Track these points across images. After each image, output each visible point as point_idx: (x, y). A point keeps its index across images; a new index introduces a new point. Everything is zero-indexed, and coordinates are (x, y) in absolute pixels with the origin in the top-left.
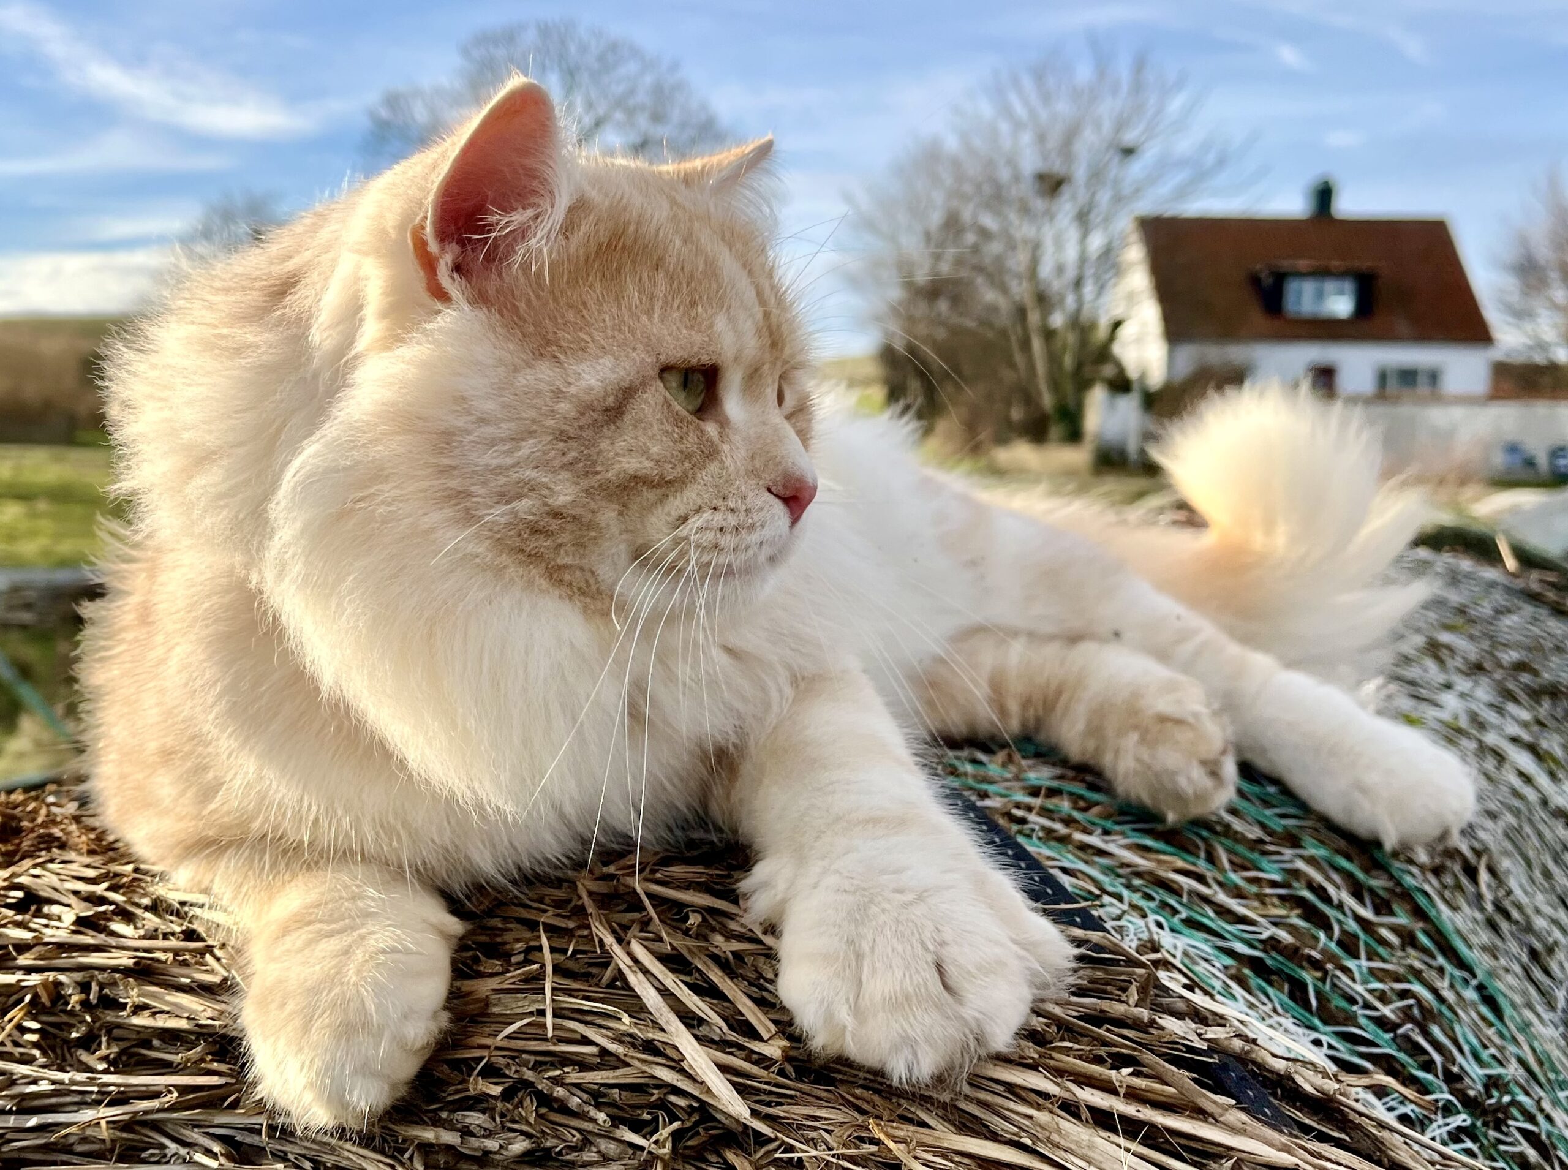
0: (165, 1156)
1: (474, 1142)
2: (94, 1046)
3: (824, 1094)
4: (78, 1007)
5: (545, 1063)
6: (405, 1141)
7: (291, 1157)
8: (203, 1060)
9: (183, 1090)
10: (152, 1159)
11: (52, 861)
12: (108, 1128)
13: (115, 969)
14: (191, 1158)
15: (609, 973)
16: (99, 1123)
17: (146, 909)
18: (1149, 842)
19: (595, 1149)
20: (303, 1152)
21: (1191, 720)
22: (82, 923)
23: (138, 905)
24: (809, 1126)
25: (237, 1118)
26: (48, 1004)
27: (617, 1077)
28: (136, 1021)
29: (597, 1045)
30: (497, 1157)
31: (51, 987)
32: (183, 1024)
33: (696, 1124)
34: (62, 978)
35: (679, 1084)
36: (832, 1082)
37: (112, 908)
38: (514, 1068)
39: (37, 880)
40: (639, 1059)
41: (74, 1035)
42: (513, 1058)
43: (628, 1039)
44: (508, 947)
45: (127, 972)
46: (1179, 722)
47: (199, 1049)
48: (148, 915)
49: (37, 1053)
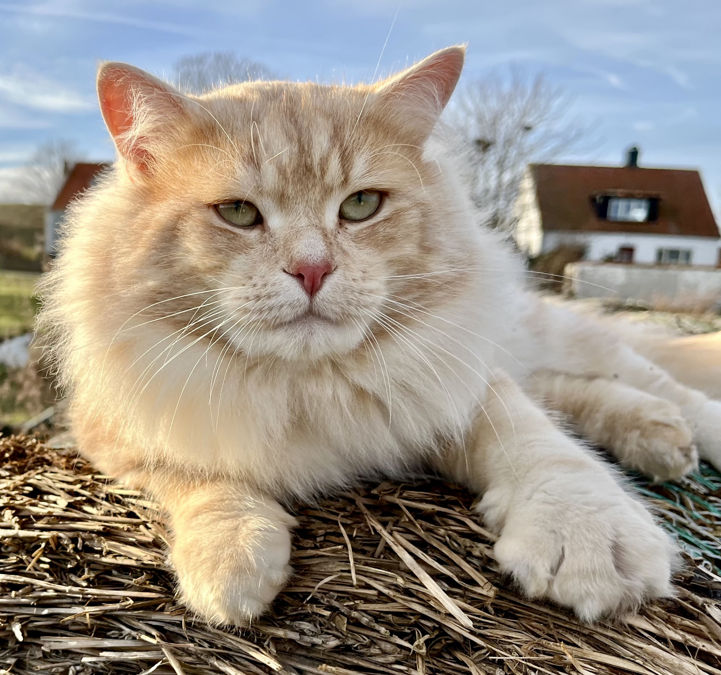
0: (121, 635)
1: (306, 638)
2: (79, 573)
3: (512, 624)
4: (72, 551)
5: (343, 598)
6: (264, 635)
7: (197, 640)
8: (145, 583)
9: (135, 599)
10: (113, 636)
11: (46, 472)
12: (90, 618)
13: (92, 532)
14: (139, 637)
15: (380, 548)
16: (85, 615)
17: (103, 499)
19: (377, 647)
20: (204, 638)
21: (674, 424)
22: (71, 506)
23: (98, 497)
24: (505, 642)
25: (166, 616)
26: (54, 548)
27: (388, 608)
28: (104, 560)
29: (375, 589)
30: (320, 648)
31: (56, 539)
32: (133, 563)
33: (437, 636)
34: (61, 535)
35: (426, 614)
36: (517, 618)
37: (84, 498)
38: (326, 599)
39: (40, 482)
40: (402, 599)
41: (69, 566)
42: (325, 594)
43: (393, 587)
44: (314, 532)
45: (99, 533)
46: (666, 425)
47: (143, 577)
48: (104, 502)
49: (47, 575)
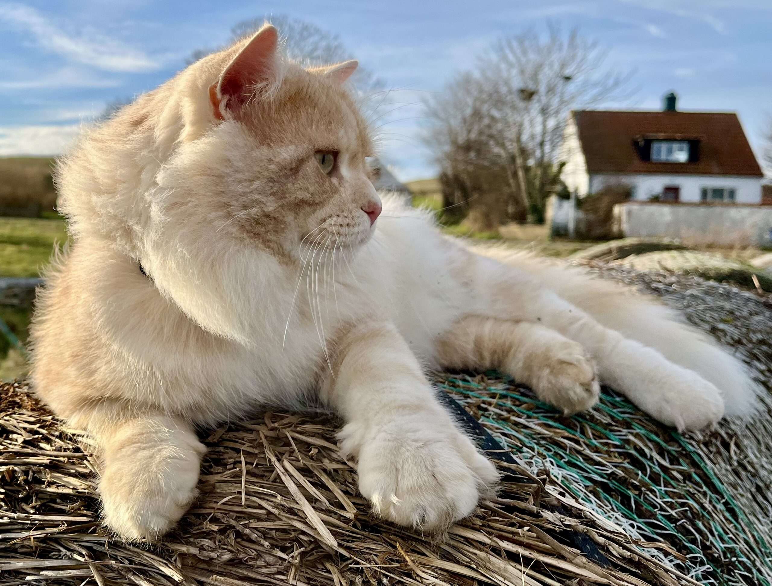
0: (60, 555)
1: (205, 553)
2: (30, 502)
3: (375, 537)
4: (23, 482)
5: (241, 517)
6: (173, 552)
7: (119, 558)
8: (79, 509)
9: (70, 523)
10: (54, 557)
11: (15, 413)
12: (34, 541)
13: (41, 465)
14: (72, 557)
15: (273, 475)
16: (30, 538)
17: (57, 437)
18: (551, 423)
19: (263, 560)
20: (125, 556)
21: (575, 363)
22: (26, 443)
23: (53, 435)
24: (367, 553)
25: (94, 538)
26: (9, 480)
27: (275, 525)
28: (49, 489)
29: (265, 509)
30: (216, 561)
31: (11, 473)
32: (70, 491)
33: (312, 550)
34: (16, 468)
35: (305, 530)
36: (380, 532)
37: (41, 436)
38: (226, 519)
39: (7, 422)
40: (286, 517)
41: (20, 496)
42: (226, 514)
43: (281, 507)
44: (225, 461)
45: (46, 466)
46: (570, 364)
47: (78, 504)
48: (57, 440)
49: (3, 504)
